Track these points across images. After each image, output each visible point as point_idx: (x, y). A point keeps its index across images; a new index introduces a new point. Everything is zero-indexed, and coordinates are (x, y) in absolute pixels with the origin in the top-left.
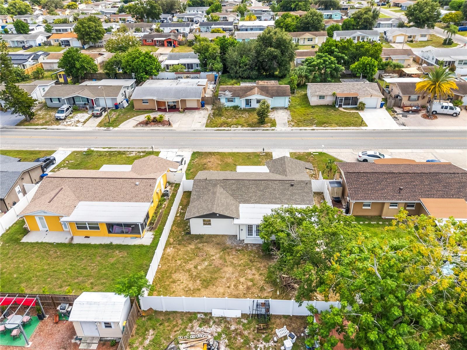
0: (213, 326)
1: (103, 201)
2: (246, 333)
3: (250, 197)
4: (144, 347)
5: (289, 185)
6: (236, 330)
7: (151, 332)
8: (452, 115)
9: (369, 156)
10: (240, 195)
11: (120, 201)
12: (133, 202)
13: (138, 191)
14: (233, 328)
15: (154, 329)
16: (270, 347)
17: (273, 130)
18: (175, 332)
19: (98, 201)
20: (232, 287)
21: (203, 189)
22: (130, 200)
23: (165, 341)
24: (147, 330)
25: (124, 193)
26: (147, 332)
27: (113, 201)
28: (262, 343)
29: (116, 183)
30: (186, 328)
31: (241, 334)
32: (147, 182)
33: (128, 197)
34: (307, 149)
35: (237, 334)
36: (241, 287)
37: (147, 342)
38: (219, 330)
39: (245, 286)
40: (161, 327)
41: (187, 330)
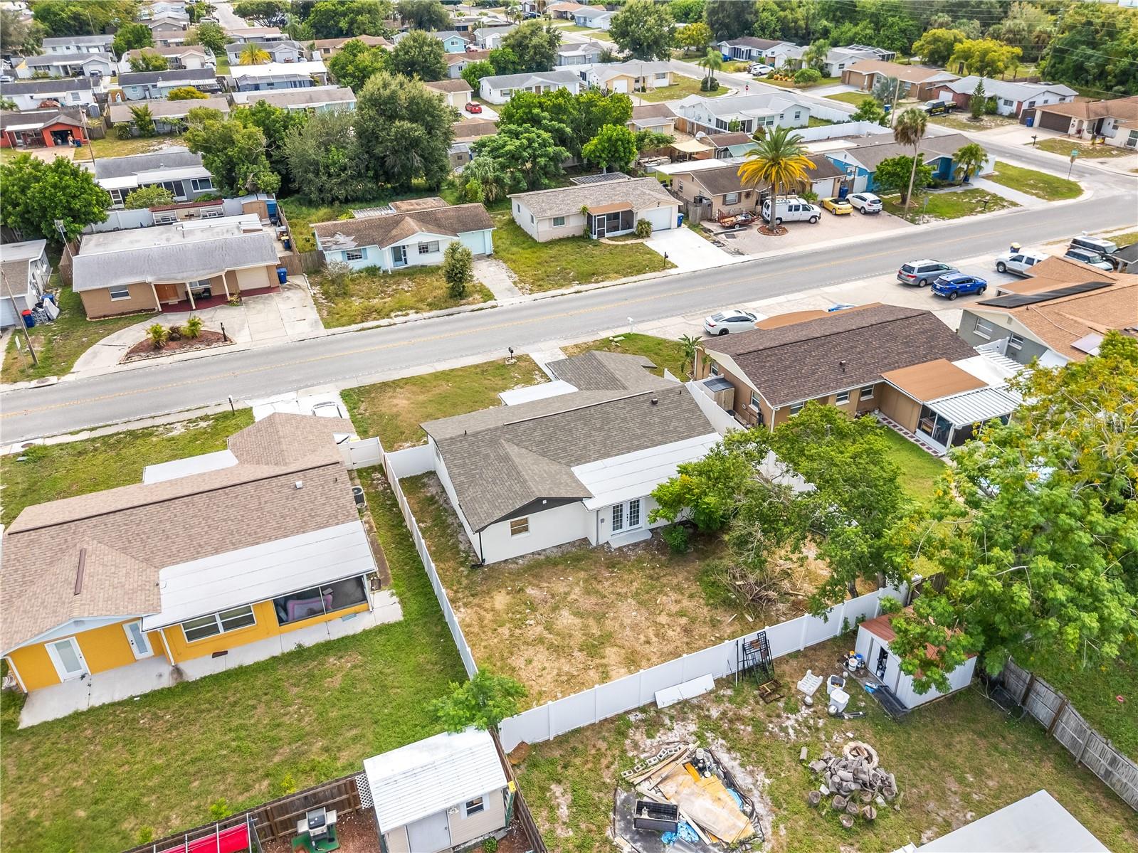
0: (676, 727)
1: (228, 550)
2: (746, 712)
3: (585, 448)
4: (564, 823)
5: (648, 404)
6: (724, 714)
7: (556, 789)
8: (809, 222)
9: (729, 320)
10: (559, 449)
11: (276, 538)
12: (314, 530)
13: (312, 502)
14: (715, 713)
15: (559, 782)
16: (806, 718)
17: (493, 307)
18: (608, 767)
19: (212, 554)
20: (654, 639)
21: (470, 456)
22: (302, 528)
23: (601, 795)
24: (544, 789)
25: (275, 516)
26: (548, 794)
27: (258, 543)
28: (788, 718)
29: (236, 497)
30: (624, 751)
31: (740, 719)
32: (320, 476)
33: (291, 523)
34: (594, 332)
35: (731, 721)
36: (670, 633)
37: (564, 812)
38: (693, 727)
39: (679, 630)
40: (570, 771)
41: (630, 754)
